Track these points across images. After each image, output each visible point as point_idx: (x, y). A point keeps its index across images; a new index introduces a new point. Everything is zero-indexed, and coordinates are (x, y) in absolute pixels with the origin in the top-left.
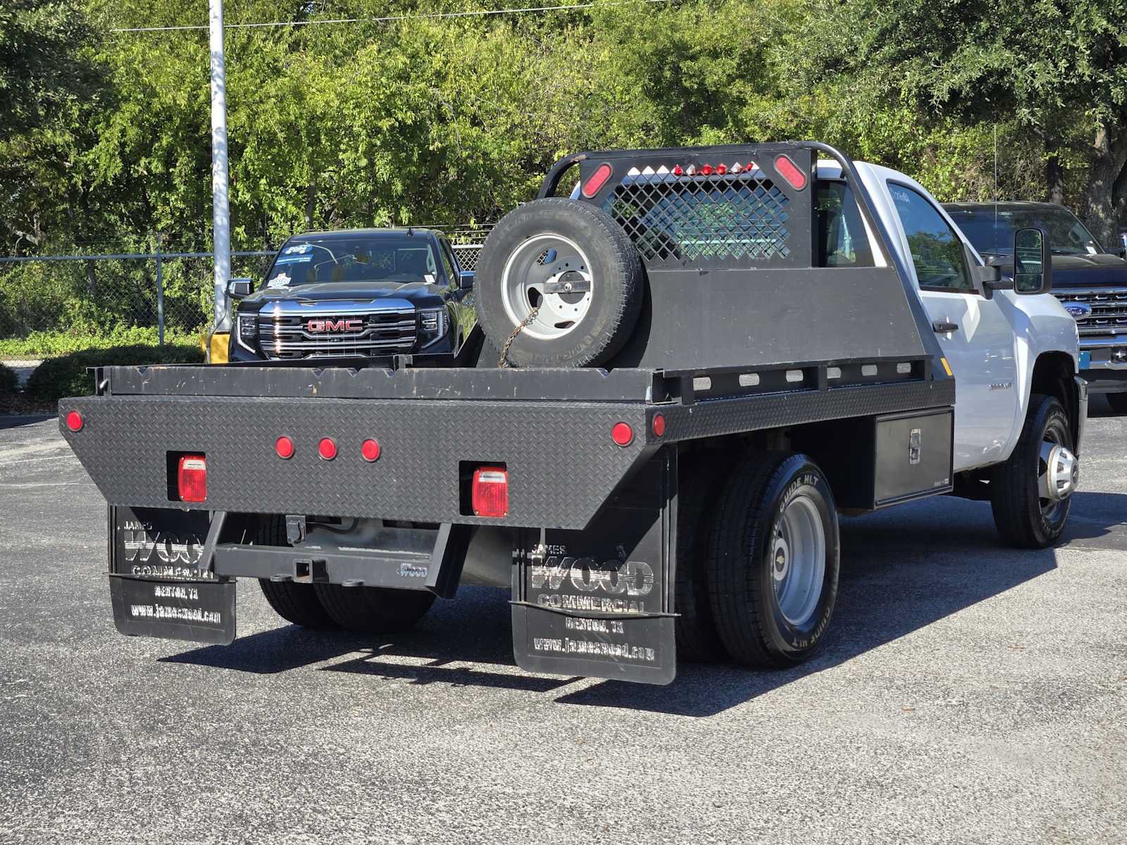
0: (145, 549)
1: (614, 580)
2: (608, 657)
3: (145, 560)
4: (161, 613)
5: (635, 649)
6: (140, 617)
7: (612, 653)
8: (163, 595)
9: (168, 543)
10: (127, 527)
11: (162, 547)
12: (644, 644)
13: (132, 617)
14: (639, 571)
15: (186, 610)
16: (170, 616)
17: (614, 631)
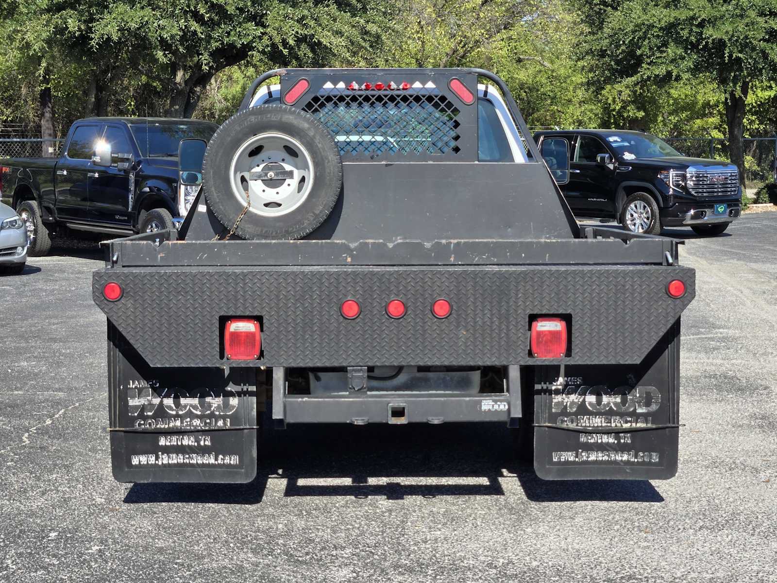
0: (150, 404)
1: (624, 402)
2: (615, 462)
3: (150, 414)
4: (164, 459)
5: (641, 454)
6: (140, 466)
7: (619, 458)
8: (168, 444)
9: (177, 398)
10: (131, 386)
11: (169, 402)
12: (650, 450)
13: (130, 465)
14: (648, 394)
15: (194, 455)
16: (175, 462)
17: (622, 441)
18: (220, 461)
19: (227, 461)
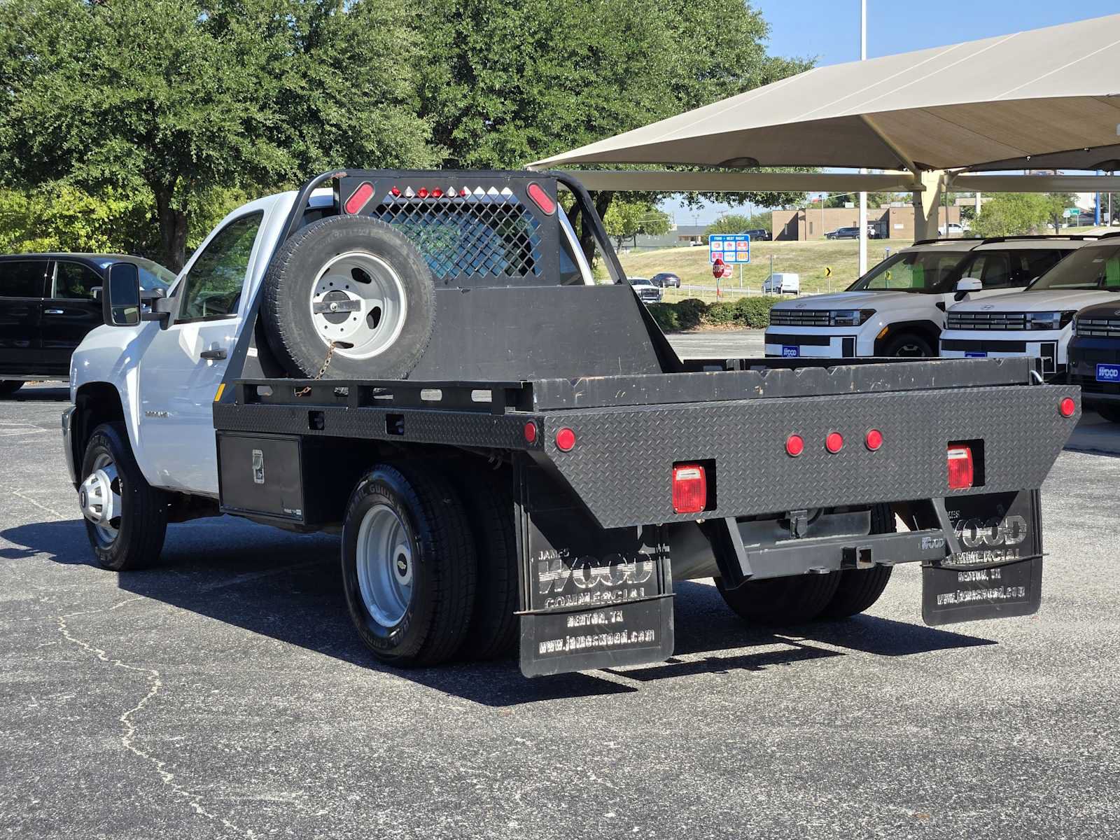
0: (561, 578)
1: (994, 534)
2: (986, 601)
3: (560, 590)
4: (573, 644)
5: (1009, 589)
6: (547, 655)
7: (990, 596)
8: (577, 625)
9: (587, 568)
10: (542, 558)
11: (579, 574)
12: (1015, 584)
13: (538, 655)
14: (1016, 524)
15: (604, 636)
16: (583, 646)
17: (993, 577)
18: (633, 640)
19: (641, 638)
